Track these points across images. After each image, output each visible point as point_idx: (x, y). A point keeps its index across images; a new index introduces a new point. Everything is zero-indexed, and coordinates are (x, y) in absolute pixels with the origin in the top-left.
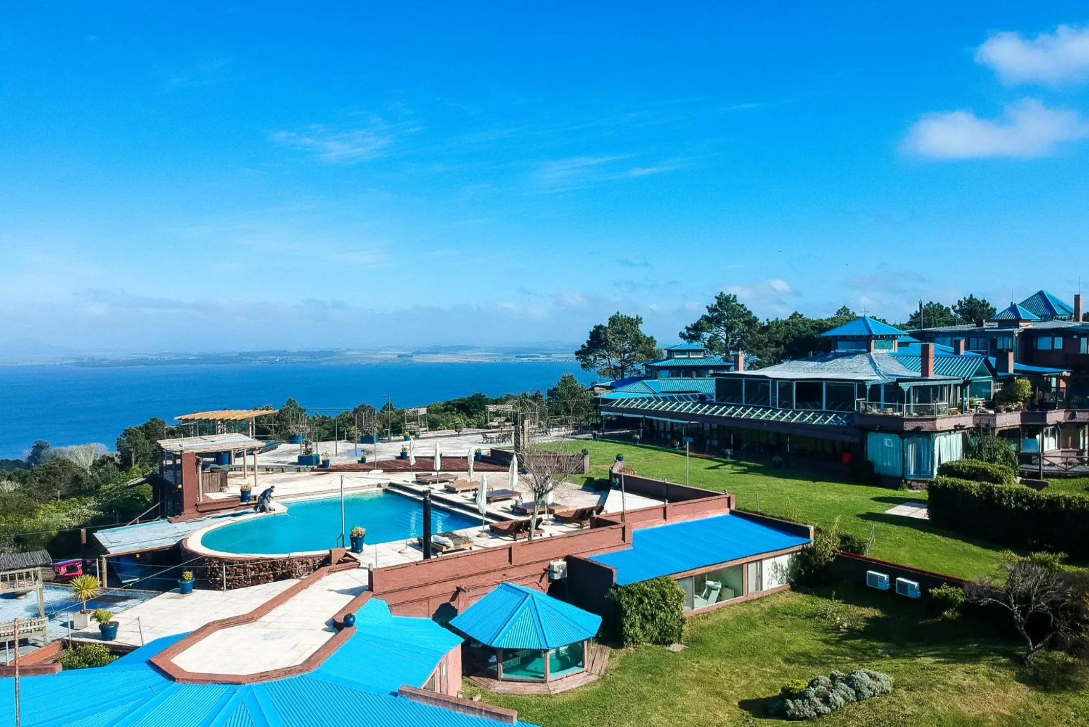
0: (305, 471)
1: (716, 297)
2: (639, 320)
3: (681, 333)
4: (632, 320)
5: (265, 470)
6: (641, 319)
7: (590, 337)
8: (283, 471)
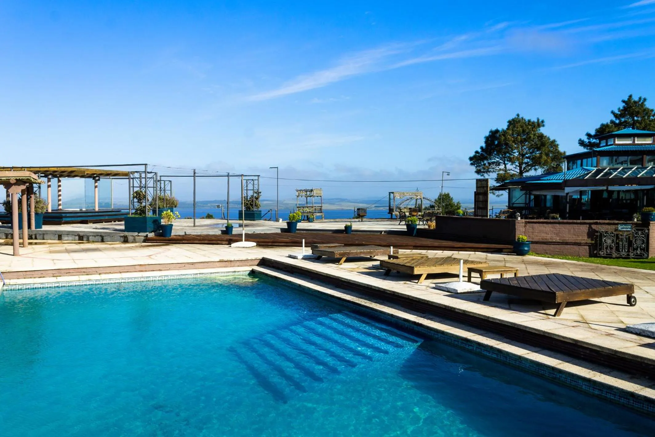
0: (134, 241)
1: (624, 101)
2: (540, 124)
3: (580, 140)
4: (533, 123)
5: (77, 238)
6: (543, 122)
7: (486, 142)
8: (103, 241)
